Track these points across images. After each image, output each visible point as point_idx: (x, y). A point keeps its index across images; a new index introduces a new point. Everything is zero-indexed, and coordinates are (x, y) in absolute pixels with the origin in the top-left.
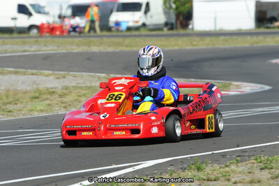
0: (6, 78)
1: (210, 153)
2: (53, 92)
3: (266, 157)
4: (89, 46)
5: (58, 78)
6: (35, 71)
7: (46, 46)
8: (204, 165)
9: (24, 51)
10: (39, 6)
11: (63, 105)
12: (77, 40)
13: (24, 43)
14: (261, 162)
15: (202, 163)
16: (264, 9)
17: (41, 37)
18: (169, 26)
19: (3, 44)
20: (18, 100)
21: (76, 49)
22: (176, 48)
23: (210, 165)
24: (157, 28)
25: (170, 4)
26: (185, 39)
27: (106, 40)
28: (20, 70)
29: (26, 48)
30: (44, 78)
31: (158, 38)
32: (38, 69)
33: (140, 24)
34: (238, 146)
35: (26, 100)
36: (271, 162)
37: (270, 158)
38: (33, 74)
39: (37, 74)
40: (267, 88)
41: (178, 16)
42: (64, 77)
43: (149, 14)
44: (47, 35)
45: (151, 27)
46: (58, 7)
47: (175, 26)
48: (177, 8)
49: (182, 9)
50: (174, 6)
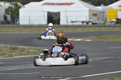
25: (8, 12)
47: (11, 22)
48: (11, 14)
49: (14, 15)
50: (10, 13)
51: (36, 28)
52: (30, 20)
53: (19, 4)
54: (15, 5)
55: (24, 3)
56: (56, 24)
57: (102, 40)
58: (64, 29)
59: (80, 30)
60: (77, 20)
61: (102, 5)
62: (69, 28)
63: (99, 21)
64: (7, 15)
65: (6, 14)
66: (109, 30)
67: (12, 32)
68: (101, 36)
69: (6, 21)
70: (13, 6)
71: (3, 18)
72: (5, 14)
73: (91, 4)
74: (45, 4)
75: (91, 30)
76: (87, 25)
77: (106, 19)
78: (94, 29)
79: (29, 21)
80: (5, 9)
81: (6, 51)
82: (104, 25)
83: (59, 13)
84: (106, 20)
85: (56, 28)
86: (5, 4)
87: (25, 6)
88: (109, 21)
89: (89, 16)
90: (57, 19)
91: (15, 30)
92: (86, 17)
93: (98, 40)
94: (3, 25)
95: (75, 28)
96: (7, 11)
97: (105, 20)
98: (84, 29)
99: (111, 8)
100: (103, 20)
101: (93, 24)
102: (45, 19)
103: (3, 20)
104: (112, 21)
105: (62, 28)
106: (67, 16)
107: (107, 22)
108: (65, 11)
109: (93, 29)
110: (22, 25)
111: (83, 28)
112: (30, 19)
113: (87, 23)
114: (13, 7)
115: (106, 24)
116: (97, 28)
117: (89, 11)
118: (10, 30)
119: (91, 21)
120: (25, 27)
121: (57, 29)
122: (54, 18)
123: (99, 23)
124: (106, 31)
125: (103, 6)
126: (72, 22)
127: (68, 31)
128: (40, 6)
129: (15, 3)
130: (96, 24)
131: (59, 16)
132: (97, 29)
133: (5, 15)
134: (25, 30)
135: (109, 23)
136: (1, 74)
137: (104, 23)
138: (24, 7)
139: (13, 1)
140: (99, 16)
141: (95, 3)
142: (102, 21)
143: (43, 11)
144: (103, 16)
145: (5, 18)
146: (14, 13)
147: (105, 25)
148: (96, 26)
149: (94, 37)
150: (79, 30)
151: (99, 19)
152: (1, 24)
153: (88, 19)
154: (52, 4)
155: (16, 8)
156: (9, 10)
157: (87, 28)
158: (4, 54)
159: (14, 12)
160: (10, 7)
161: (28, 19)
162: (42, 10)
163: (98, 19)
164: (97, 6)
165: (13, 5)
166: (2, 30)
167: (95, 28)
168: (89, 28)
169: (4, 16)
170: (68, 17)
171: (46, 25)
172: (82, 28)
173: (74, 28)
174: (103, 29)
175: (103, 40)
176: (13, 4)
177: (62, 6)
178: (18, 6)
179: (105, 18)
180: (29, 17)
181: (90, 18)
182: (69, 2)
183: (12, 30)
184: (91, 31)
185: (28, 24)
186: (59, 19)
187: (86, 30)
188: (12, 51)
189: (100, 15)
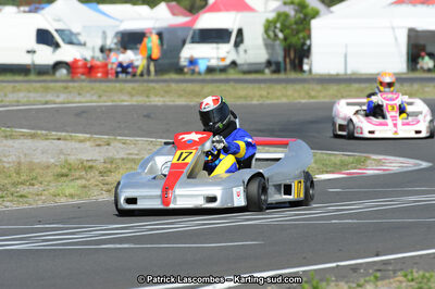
0: (16, 143)
1: (334, 265)
2: (91, 167)
3: (421, 273)
4: (148, 97)
5: (99, 145)
6: (64, 134)
7: (79, 94)
8: (324, 284)
9: (46, 103)
10: (71, 33)
11: (105, 188)
12: (129, 86)
13: (47, 90)
14: (413, 280)
15: (321, 280)
16: (422, 42)
17: (73, 81)
18: (273, 67)
19: (14, 90)
20: (36, 178)
21: (127, 101)
22: (284, 100)
23: (333, 284)
24: (254, 70)
25: (274, 32)
26: (298, 87)
27: (173, 85)
28: (39, 132)
29: (49, 97)
30: (77, 145)
31: (257, 85)
32: (67, 132)
33: (228, 62)
34: (377, 255)
35: (48, 179)
36: (429, 280)
37: (427, 275)
38: (59, 139)
39: (65, 139)
41: (287, 51)
42: (108, 145)
43: (242, 47)
44: (83, 77)
45: (245, 68)
46: (100, 34)
48: (285, 40)
49: (294, 40)
50: (280, 35)
52: (346, 56)
54: (296, 7)
65: (269, 36)
70: (290, 11)
86: (266, 3)
87: (334, 8)
96: (270, 26)
114: (292, 13)
138: (331, 12)
155: (302, 16)
156: (278, 25)
159: (292, 30)
160: (279, 15)
162: (391, 23)
165: (292, 6)
176: (292, 3)
178: (309, 9)
180: (346, 46)
185: (342, 71)
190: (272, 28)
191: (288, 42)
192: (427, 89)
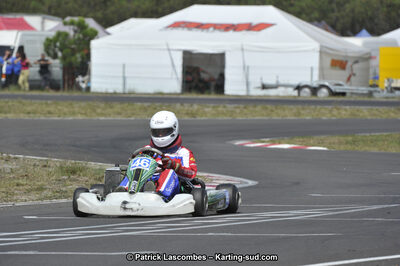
25: (54, 50)
40: (251, 183)
41: (66, 69)
47: (61, 83)
48: (64, 58)
49: (73, 59)
50: (60, 54)
51: (146, 104)
52: (124, 78)
53: (91, 23)
54: (76, 28)
55: (107, 22)
56: (209, 93)
57: (361, 148)
58: (238, 111)
59: (288, 114)
60: (282, 82)
61: (364, 32)
62: (255, 106)
63: (351, 85)
64: (51, 61)
65: (49, 54)
66: (385, 116)
67: (65, 114)
68: (360, 136)
69: (45, 78)
70: (70, 30)
71: (38, 69)
72: (43, 56)
73: (327, 30)
74: (176, 25)
75: (326, 114)
76: (314, 98)
77: (376, 78)
78: (335, 112)
79: (121, 81)
80: (43, 39)
81: (46, 178)
82: (368, 100)
83: (222, 56)
84: (376, 82)
85: (212, 105)
86: (43, 23)
87: (109, 30)
88: (386, 85)
89: (321, 69)
90: (216, 77)
91: (76, 110)
92: (309, 73)
93: (349, 147)
94: (35, 93)
95: (273, 108)
96: (50, 45)
97: (371, 82)
98: (302, 112)
99: (394, 43)
100: (365, 83)
101: (333, 93)
102: (174, 76)
103: (38, 77)
104: (394, 85)
105: (230, 107)
106: (248, 67)
107: (378, 89)
108: (242, 50)
109: (331, 111)
110: (97, 93)
111: (300, 107)
112: (126, 75)
113: (314, 90)
114: (72, 33)
115: (376, 95)
116: (344, 107)
117: (321, 52)
118: (59, 107)
119: (327, 84)
120: (109, 99)
121: (214, 107)
122: (204, 72)
123: (352, 93)
124: (374, 118)
125: (365, 36)
126: (264, 87)
127: (250, 118)
128: (161, 30)
129: (76, 19)
130: (344, 94)
131: (223, 66)
132: (345, 112)
133: (43, 60)
134: (109, 110)
135: (385, 93)
136: (31, 253)
137: (370, 94)
138: (108, 34)
139: (71, 15)
140: (352, 70)
141: (339, 26)
142: (363, 86)
143: (169, 50)
144: (367, 69)
145: (45, 69)
146: (74, 52)
147: (372, 99)
148: (341, 103)
149: (335, 139)
150: (287, 112)
151: (353, 78)
152: (32, 88)
153: (316, 77)
154: (200, 26)
155: (81, 36)
156: (58, 44)
157: (313, 107)
158: (41, 189)
159: (73, 49)
160: (59, 34)
161: (121, 74)
162: (167, 45)
163: (349, 79)
164: (348, 36)
165: (72, 27)
166: (33, 108)
167: (338, 109)
168: (319, 107)
169: (39, 61)
170: (251, 71)
171: (179, 94)
172: (294, 108)
173: (269, 106)
174: (365, 112)
175: (367, 148)
176: (72, 23)
177: (231, 33)
178: (88, 29)
179: (371, 76)
180: (124, 66)
181: (322, 76)
182: (255, 22)
183: (66, 110)
184: (324, 118)
185: (119, 89)
186: (222, 76)
187: (308, 115)
188: (66, 178)
189: (356, 66)
190: (52, 47)
191: (68, 60)
192: (207, 110)
